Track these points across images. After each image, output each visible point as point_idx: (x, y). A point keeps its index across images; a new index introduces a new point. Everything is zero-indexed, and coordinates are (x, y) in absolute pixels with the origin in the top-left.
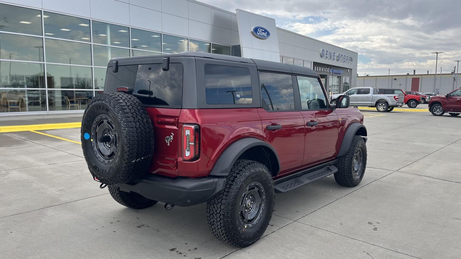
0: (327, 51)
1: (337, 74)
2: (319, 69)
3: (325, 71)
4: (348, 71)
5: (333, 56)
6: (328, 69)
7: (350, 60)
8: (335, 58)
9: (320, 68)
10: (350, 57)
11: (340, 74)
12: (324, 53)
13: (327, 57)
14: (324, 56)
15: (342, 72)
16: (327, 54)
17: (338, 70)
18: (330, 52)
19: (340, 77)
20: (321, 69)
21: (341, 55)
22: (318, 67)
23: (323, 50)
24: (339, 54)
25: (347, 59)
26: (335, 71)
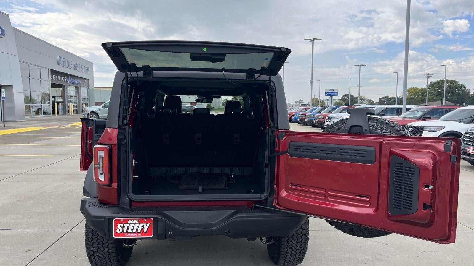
0: (64, 59)
1: (75, 84)
2: (55, 78)
3: (62, 80)
4: (86, 82)
5: (70, 65)
6: (65, 78)
7: (87, 70)
8: (73, 66)
9: (56, 76)
10: (87, 67)
11: (78, 84)
12: (61, 60)
13: (64, 65)
14: (61, 64)
15: (79, 81)
16: (64, 62)
17: (76, 80)
18: (67, 60)
19: (78, 87)
20: (58, 78)
21: (78, 64)
22: (54, 76)
23: (60, 57)
24: (76, 63)
25: (84, 69)
26: (73, 81)
